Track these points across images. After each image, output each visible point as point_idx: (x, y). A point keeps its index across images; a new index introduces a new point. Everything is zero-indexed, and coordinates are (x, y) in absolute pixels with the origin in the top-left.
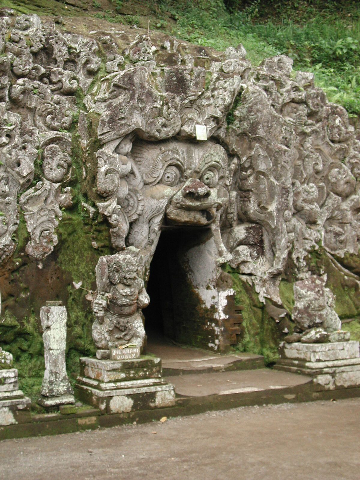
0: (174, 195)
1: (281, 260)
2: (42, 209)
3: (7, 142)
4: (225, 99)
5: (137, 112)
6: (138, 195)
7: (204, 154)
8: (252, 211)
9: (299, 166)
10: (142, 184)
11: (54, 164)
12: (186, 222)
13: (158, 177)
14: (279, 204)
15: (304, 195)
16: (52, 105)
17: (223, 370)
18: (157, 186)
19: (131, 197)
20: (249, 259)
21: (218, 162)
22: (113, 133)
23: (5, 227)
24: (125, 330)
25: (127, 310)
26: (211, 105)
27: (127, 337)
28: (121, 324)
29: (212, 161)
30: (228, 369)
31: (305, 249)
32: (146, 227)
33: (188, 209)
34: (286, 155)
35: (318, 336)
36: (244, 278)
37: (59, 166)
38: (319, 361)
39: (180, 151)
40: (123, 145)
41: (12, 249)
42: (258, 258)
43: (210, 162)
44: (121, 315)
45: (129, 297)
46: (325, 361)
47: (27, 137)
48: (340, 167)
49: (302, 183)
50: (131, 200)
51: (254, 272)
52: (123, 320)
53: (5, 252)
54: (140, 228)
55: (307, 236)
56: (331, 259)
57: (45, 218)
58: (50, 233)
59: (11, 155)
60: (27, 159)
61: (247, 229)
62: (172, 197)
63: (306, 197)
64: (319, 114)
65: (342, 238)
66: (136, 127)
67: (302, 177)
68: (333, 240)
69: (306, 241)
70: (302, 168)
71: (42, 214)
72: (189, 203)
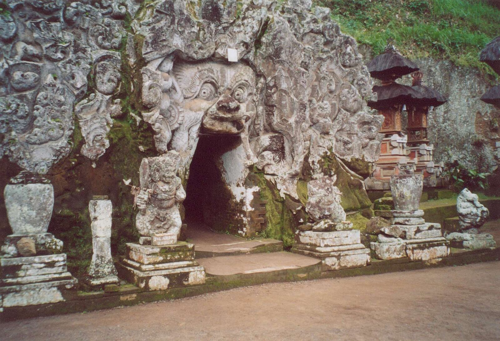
0: (210, 108)
1: (298, 163)
2: (95, 117)
3: (62, 57)
4: (253, 27)
5: (177, 36)
6: (179, 107)
7: (235, 74)
8: (275, 123)
9: (316, 86)
10: (182, 98)
11: (105, 78)
12: (219, 131)
13: (196, 92)
14: (298, 117)
15: (319, 111)
16: (103, 27)
17: (249, 253)
18: (195, 100)
19: (173, 109)
20: (272, 162)
21: (247, 81)
22: (156, 53)
23: (62, 132)
24: (164, 220)
25: (166, 204)
26: (241, 31)
27: (166, 226)
28: (161, 215)
29: (242, 80)
30: (253, 252)
31: (319, 155)
32: (186, 134)
33: (222, 120)
34: (305, 76)
35: (326, 226)
36: (268, 177)
37: (110, 80)
38: (326, 246)
39: (215, 71)
40: (165, 64)
41: (68, 150)
42: (279, 161)
43: (240, 81)
44: (161, 208)
45: (167, 193)
46: (332, 246)
47: (80, 54)
48: (350, 88)
49: (318, 101)
50: (173, 111)
51: (276, 173)
52: (162, 213)
53: (61, 153)
54: (181, 135)
55: (321, 144)
56: (340, 163)
57: (98, 125)
58: (102, 138)
59: (65, 68)
60: (81, 73)
61: (271, 138)
62: (208, 110)
63: (320, 112)
64: (334, 43)
65: (350, 146)
66: (176, 48)
67: (318, 96)
68: (343, 147)
69: (320, 148)
70: (318, 88)
71: (95, 121)
72: (221, 114)
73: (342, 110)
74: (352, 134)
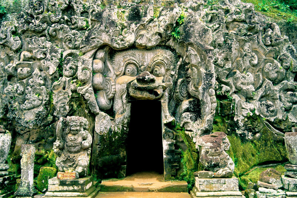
0: (132, 81)
2: (60, 92)
3: (44, 57)
4: (166, 22)
5: (104, 34)
6: (111, 82)
7: (153, 56)
8: (190, 90)
9: (240, 61)
10: (115, 76)
11: (68, 67)
12: (140, 98)
13: (122, 71)
14: (205, 85)
15: (242, 80)
16: (70, 36)
17: (157, 191)
18: (122, 76)
19: (109, 84)
20: (189, 121)
21: (163, 60)
22: (88, 47)
23: (40, 102)
24: (73, 161)
25: (73, 150)
26: (156, 25)
27: (74, 166)
28: (71, 157)
29: (158, 60)
30: (160, 191)
31: (243, 115)
32: (120, 101)
33: (139, 89)
34: (211, 53)
36: (187, 132)
37: (71, 68)
39: (137, 55)
40: (98, 53)
41: (44, 114)
42: (196, 120)
43: (156, 60)
44: (71, 152)
45: (73, 142)
46: (208, 191)
47: (54, 54)
48: (272, 62)
49: (242, 72)
50: (108, 85)
51: (192, 129)
52: (72, 155)
53: (40, 115)
54: (117, 102)
55: (243, 106)
57: (62, 97)
58: (64, 105)
59: (44, 64)
60: (53, 65)
61: (190, 102)
63: (243, 81)
65: (271, 109)
66: (103, 42)
67: (242, 68)
68: (266, 110)
69: (243, 110)
70: (242, 62)
71: (60, 95)
73: (266, 79)
74: (275, 99)
